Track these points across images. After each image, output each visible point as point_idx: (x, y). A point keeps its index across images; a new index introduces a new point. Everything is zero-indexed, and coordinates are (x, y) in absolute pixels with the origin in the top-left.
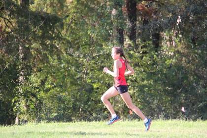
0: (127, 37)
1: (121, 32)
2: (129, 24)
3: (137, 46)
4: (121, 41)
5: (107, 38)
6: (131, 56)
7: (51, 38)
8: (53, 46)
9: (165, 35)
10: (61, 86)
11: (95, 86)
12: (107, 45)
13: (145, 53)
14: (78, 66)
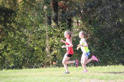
0: (52, 21)
1: (49, 18)
2: (53, 14)
3: (58, 26)
4: (50, 23)
5: (42, 22)
6: (55, 32)
7: (10, 23)
8: (11, 27)
10: (16, 49)
11: (36, 49)
13: (63, 30)
14: (26, 37)
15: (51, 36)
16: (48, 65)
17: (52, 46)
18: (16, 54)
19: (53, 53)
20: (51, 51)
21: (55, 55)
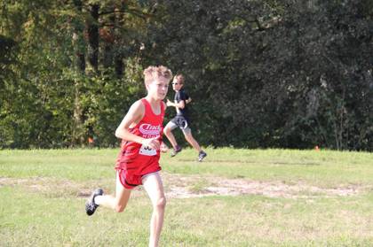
0: (87, 63)
1: (82, 58)
2: (90, 50)
3: (99, 73)
4: (83, 67)
5: (67, 64)
6: (92, 83)
7: (8, 63)
8: (9, 71)
9: (128, 62)
10: (18, 113)
11: (55, 113)
12: (66, 71)
13: (107, 80)
14: (36, 91)
15: (83, 90)
16: (78, 143)
17: (86, 110)
18: (18, 122)
19: (86, 123)
20: (83, 118)
21: (90, 127)
